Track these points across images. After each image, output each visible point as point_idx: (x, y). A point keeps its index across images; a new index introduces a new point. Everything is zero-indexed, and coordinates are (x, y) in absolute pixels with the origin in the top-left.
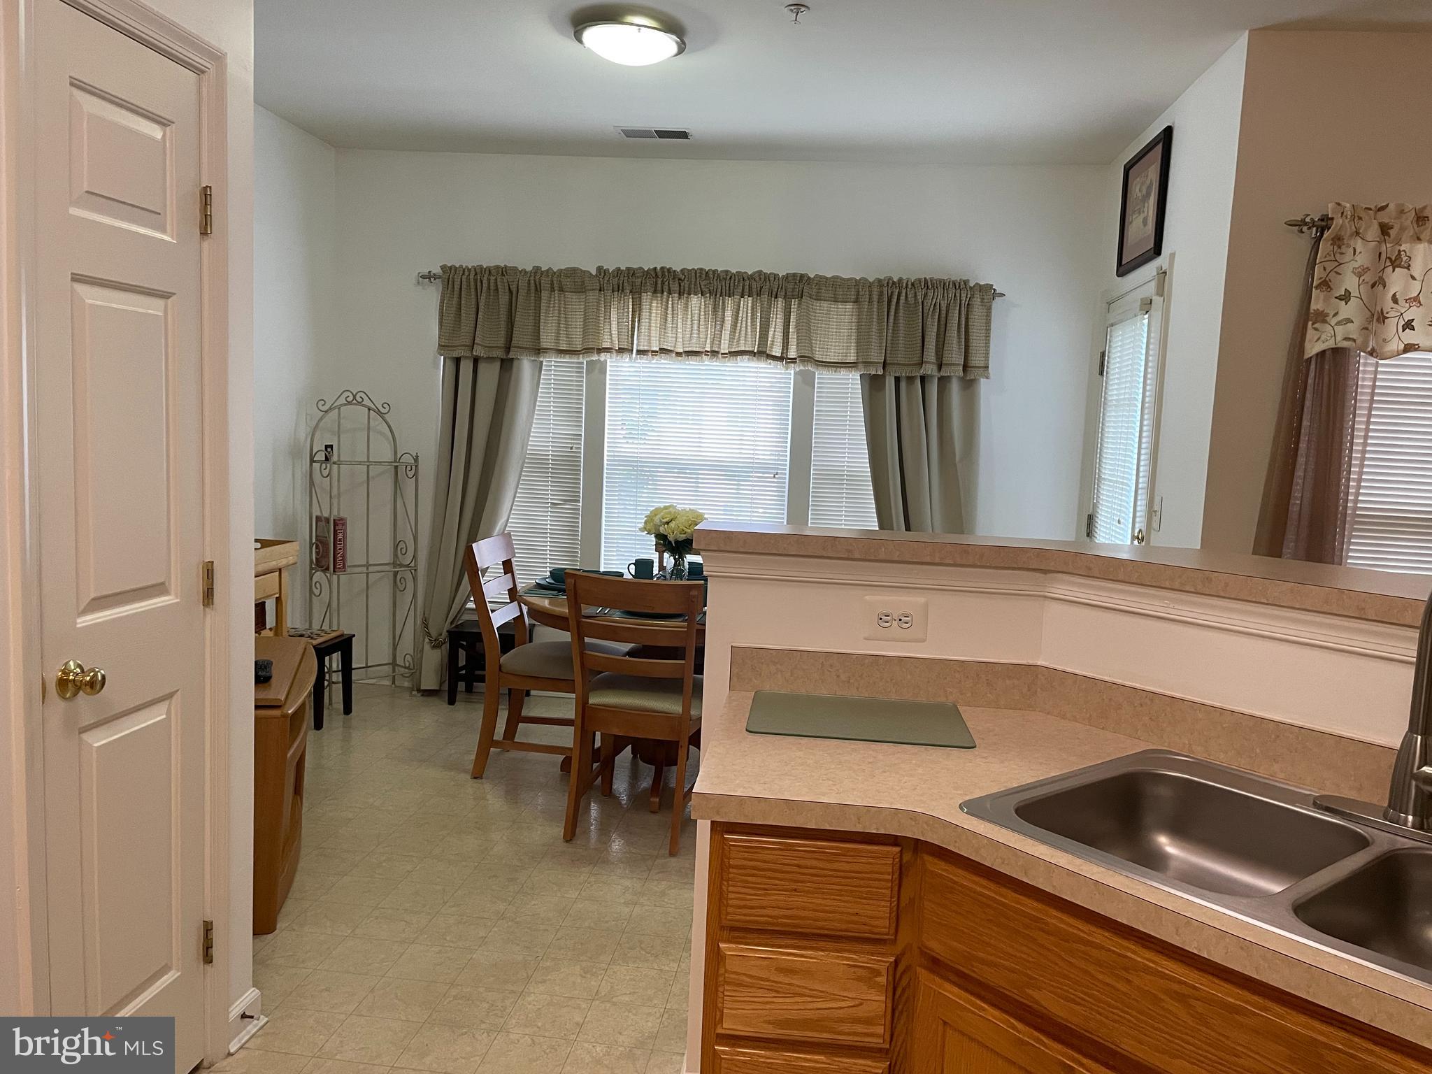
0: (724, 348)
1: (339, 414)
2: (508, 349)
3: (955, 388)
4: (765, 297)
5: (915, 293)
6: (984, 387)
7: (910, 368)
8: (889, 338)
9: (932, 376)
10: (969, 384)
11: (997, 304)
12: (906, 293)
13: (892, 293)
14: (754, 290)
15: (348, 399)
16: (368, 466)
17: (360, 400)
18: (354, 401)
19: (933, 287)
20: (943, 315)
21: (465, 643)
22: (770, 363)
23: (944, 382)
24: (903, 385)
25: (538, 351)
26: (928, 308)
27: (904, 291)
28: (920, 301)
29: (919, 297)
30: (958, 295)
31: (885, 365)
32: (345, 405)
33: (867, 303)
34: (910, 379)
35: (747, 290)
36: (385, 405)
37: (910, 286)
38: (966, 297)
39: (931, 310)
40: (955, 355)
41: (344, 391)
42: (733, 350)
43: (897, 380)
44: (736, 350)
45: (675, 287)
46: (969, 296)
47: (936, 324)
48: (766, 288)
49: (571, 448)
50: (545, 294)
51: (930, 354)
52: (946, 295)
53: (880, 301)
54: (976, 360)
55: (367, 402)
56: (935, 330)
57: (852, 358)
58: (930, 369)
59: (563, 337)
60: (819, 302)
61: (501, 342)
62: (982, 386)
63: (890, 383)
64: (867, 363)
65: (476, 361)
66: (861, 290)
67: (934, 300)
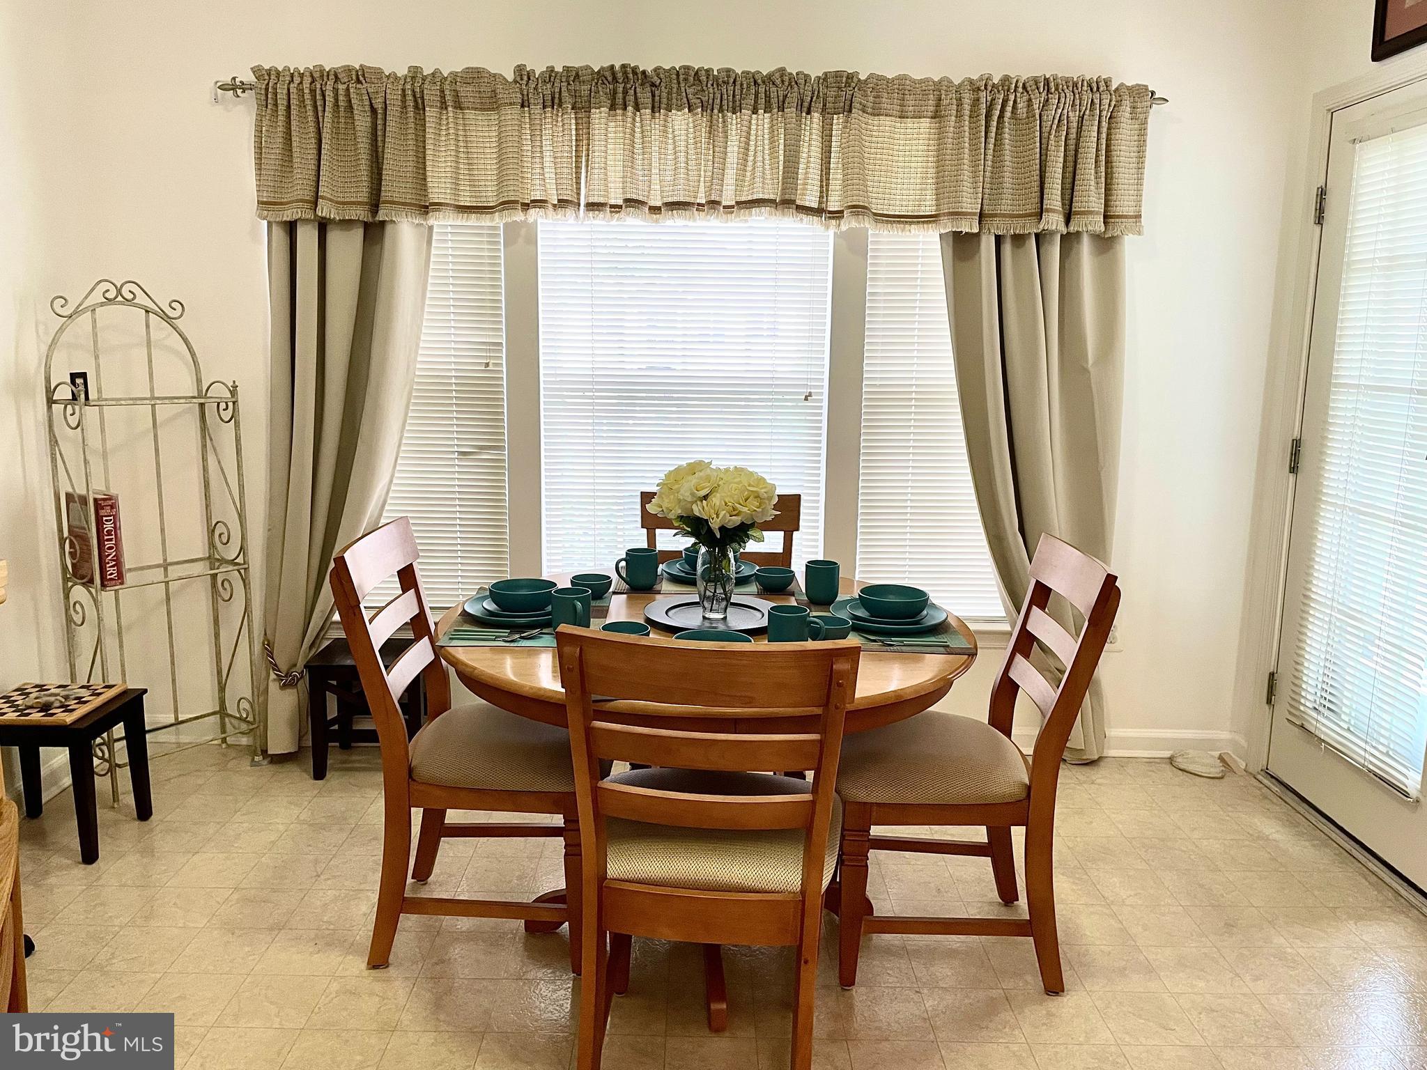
0: (728, 198)
1: (94, 321)
2: (375, 206)
3: (1086, 248)
4: (791, 112)
5: (1030, 100)
6: (1130, 246)
7: (1021, 221)
8: (988, 174)
9: (1052, 233)
10: (1106, 244)
11: (1156, 116)
12: (1015, 102)
13: (993, 99)
14: (775, 101)
15: (107, 295)
16: (153, 406)
17: (130, 296)
18: (120, 298)
19: (1057, 89)
20: (1073, 136)
21: (335, 683)
22: (801, 219)
23: (1069, 241)
24: (1007, 248)
25: (425, 209)
26: (1048, 129)
27: (1012, 97)
28: (1037, 112)
29: (1036, 106)
30: (1097, 101)
31: (982, 216)
32: (102, 304)
33: (953, 118)
34: (1019, 239)
35: (762, 101)
36: (174, 305)
37: (1020, 90)
38: (1110, 105)
39: (1055, 127)
40: (1091, 197)
41: (100, 281)
42: (743, 199)
43: (999, 240)
44: (750, 198)
45: (645, 97)
46: (1113, 103)
47: (1062, 149)
48: (793, 97)
49: (487, 365)
50: (431, 113)
51: (1054, 198)
52: (1077, 102)
53: (973, 115)
54: (1123, 205)
55: (141, 299)
56: (1061, 160)
57: (928, 208)
58: (1054, 222)
59: (464, 186)
60: (876, 118)
61: (363, 194)
62: (1126, 253)
63: (988, 244)
64: (956, 215)
65: (323, 227)
66: (943, 96)
67: (1059, 111)
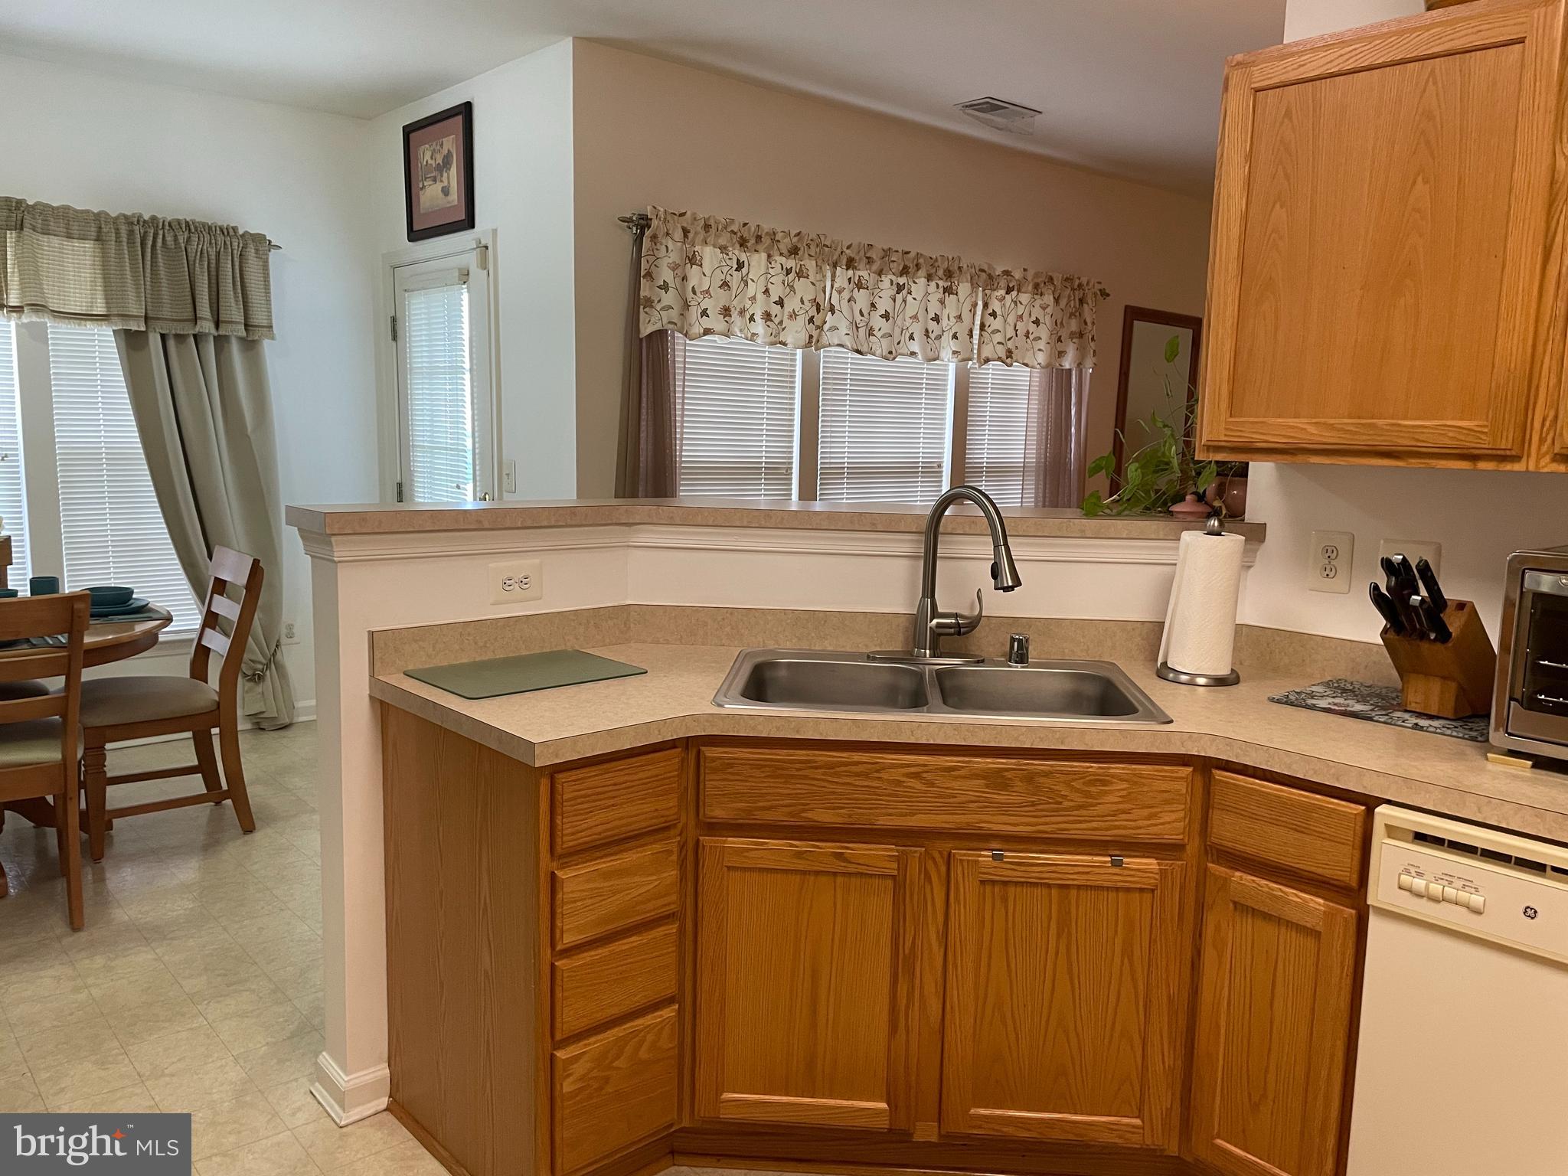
3: (235, 348)
5: (176, 236)
6: (267, 345)
7: (182, 324)
8: (148, 287)
9: (207, 335)
10: (250, 345)
11: (273, 255)
12: (164, 236)
13: (146, 232)
19: (196, 230)
20: (213, 265)
23: (221, 342)
24: (171, 344)
26: (194, 255)
27: (161, 232)
28: (183, 245)
29: (181, 241)
30: (228, 243)
31: (146, 318)
33: (113, 243)
34: (180, 338)
37: (167, 227)
38: (238, 247)
39: (198, 257)
40: (233, 311)
43: (163, 337)
46: (241, 245)
47: (206, 274)
51: (204, 310)
52: (213, 241)
53: (131, 242)
54: (258, 318)
56: (206, 282)
57: (100, 309)
58: (207, 326)
60: (47, 236)
62: (266, 349)
63: (155, 340)
64: (124, 317)
66: (103, 226)
67: (200, 246)
